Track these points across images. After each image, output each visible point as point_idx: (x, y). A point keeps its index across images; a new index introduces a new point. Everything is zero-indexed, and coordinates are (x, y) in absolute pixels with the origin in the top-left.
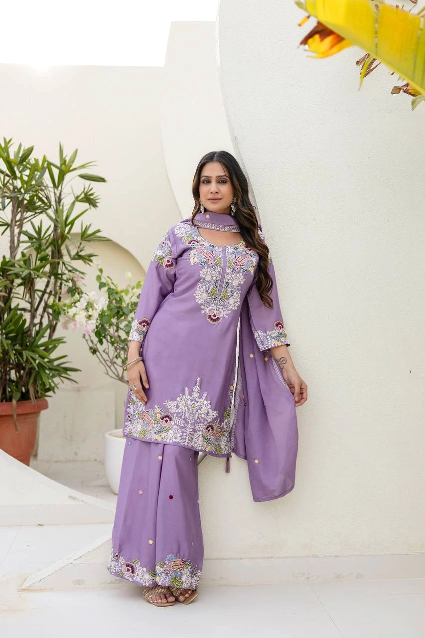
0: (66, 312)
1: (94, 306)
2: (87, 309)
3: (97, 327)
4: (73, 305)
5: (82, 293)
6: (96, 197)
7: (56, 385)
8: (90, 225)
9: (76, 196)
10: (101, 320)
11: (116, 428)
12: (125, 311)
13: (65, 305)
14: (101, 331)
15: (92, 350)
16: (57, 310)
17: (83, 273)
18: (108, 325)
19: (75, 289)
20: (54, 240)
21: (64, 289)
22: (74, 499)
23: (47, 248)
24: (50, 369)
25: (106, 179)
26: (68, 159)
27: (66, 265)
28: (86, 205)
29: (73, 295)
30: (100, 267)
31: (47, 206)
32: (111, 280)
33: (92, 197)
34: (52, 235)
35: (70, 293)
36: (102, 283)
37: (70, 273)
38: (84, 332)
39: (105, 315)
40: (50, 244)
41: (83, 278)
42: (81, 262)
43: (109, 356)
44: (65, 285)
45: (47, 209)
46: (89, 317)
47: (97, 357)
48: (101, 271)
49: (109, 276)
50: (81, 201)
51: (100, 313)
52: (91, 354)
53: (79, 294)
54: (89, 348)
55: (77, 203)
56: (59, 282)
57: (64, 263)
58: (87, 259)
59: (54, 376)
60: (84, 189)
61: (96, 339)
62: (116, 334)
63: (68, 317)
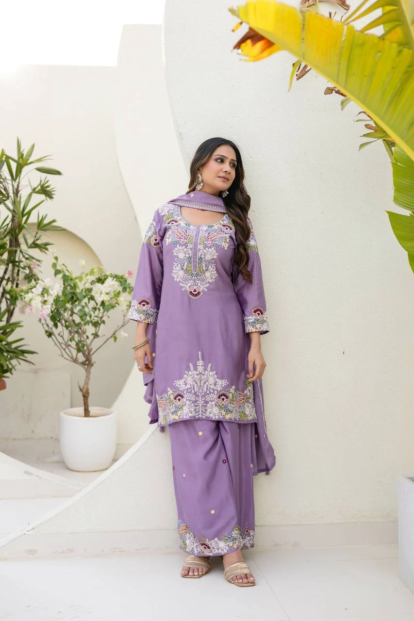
0: (23, 297)
1: (49, 292)
2: (42, 294)
3: (52, 312)
4: (30, 291)
5: (38, 279)
6: (52, 189)
7: (13, 367)
8: (46, 215)
9: (33, 188)
10: (56, 305)
11: (72, 407)
12: (79, 296)
13: (22, 291)
14: (56, 316)
15: (48, 334)
16: (14, 295)
17: (39, 261)
18: (63, 309)
19: (32, 276)
20: (11, 229)
21: (22, 276)
22: (30, 474)
23: (5, 237)
24: (8, 352)
25: (62, 172)
26: (25, 153)
27: (23, 253)
28: (43, 197)
29: (30, 282)
30: (55, 255)
31: (6, 197)
32: (66, 267)
33: (48, 189)
34: (10, 225)
35: (27, 280)
36: (58, 270)
37: (28, 261)
38: (40, 317)
39: (59, 300)
40: (8, 234)
41: (39, 265)
42: (37, 250)
43: (63, 339)
44: (22, 272)
45: (5, 200)
46: (45, 302)
47: (53, 340)
48: (56, 258)
49: (64, 264)
50: (38, 192)
51: (56, 298)
52: (47, 337)
53: (35, 280)
54: (44, 331)
55: (34, 195)
56: (16, 269)
57: (21, 251)
58: (43, 247)
59: (11, 358)
60: (41, 181)
61: (51, 324)
62: (71, 318)
63: (24, 302)
